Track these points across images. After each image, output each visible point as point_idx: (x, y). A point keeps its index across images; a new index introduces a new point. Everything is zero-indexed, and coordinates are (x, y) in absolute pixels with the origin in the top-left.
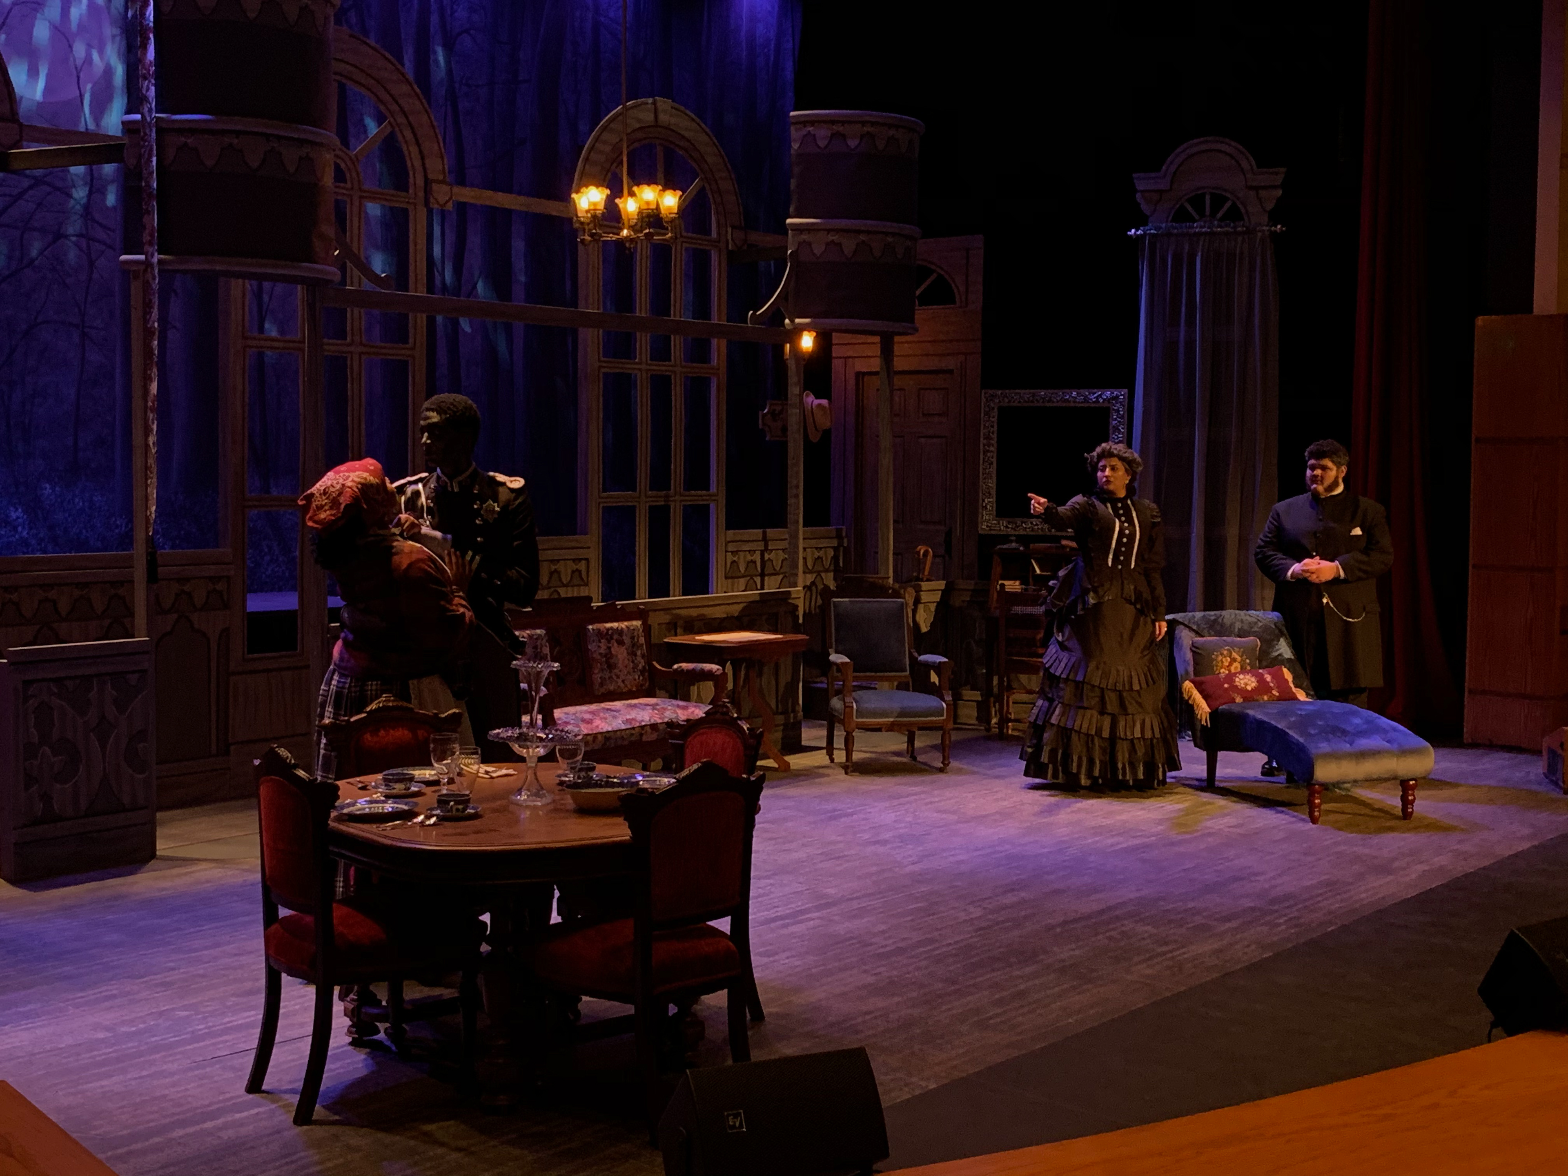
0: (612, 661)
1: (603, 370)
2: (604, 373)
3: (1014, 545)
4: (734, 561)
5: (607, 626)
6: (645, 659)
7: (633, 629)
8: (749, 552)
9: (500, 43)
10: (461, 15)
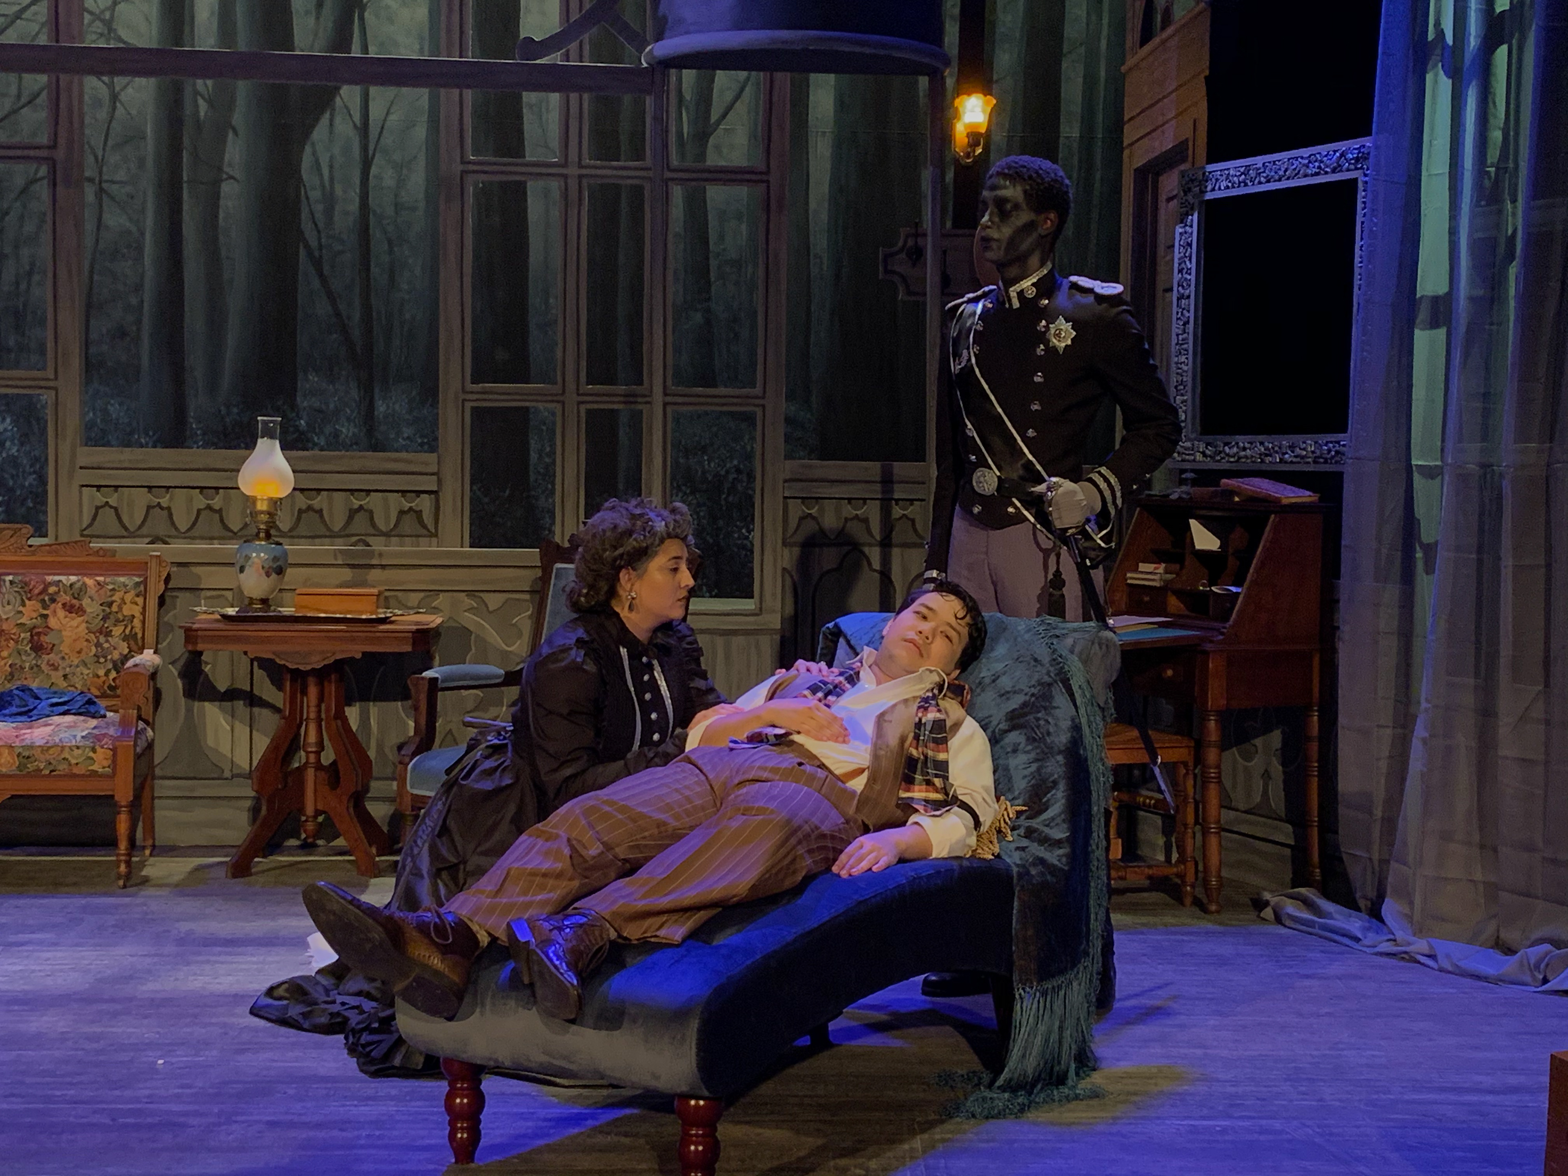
1: (472, 178)
2: (476, 183)
5: (49, 578)
6: (132, 643)
7: (113, 590)
8: (850, 500)
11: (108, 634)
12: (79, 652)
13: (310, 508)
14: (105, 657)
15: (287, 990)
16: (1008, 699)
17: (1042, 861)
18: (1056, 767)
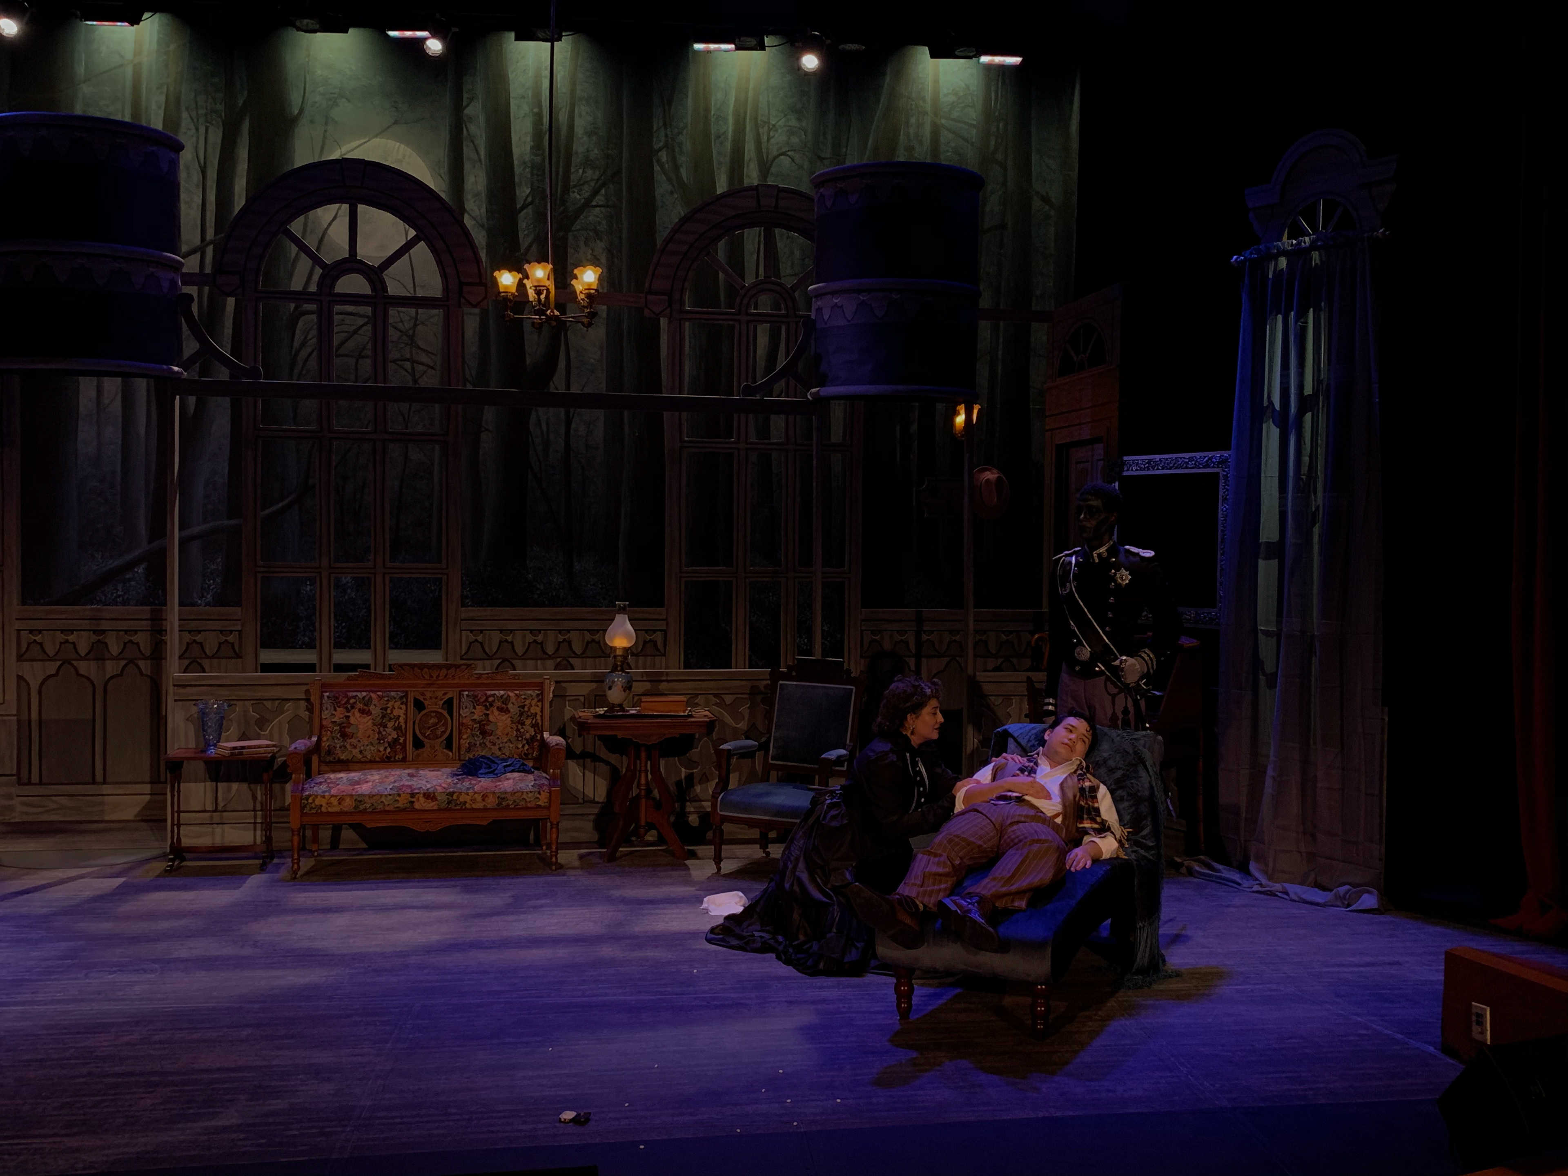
0: (488, 728)
1: (686, 451)
2: (688, 454)
5: (489, 693)
6: (536, 728)
7: (525, 698)
8: (898, 631)
9: (821, 159)
10: (779, 138)
11: (523, 724)
12: (507, 735)
13: (593, 641)
14: (522, 737)
15: (721, 930)
16: (1114, 773)
17: (1145, 857)
18: (1144, 808)
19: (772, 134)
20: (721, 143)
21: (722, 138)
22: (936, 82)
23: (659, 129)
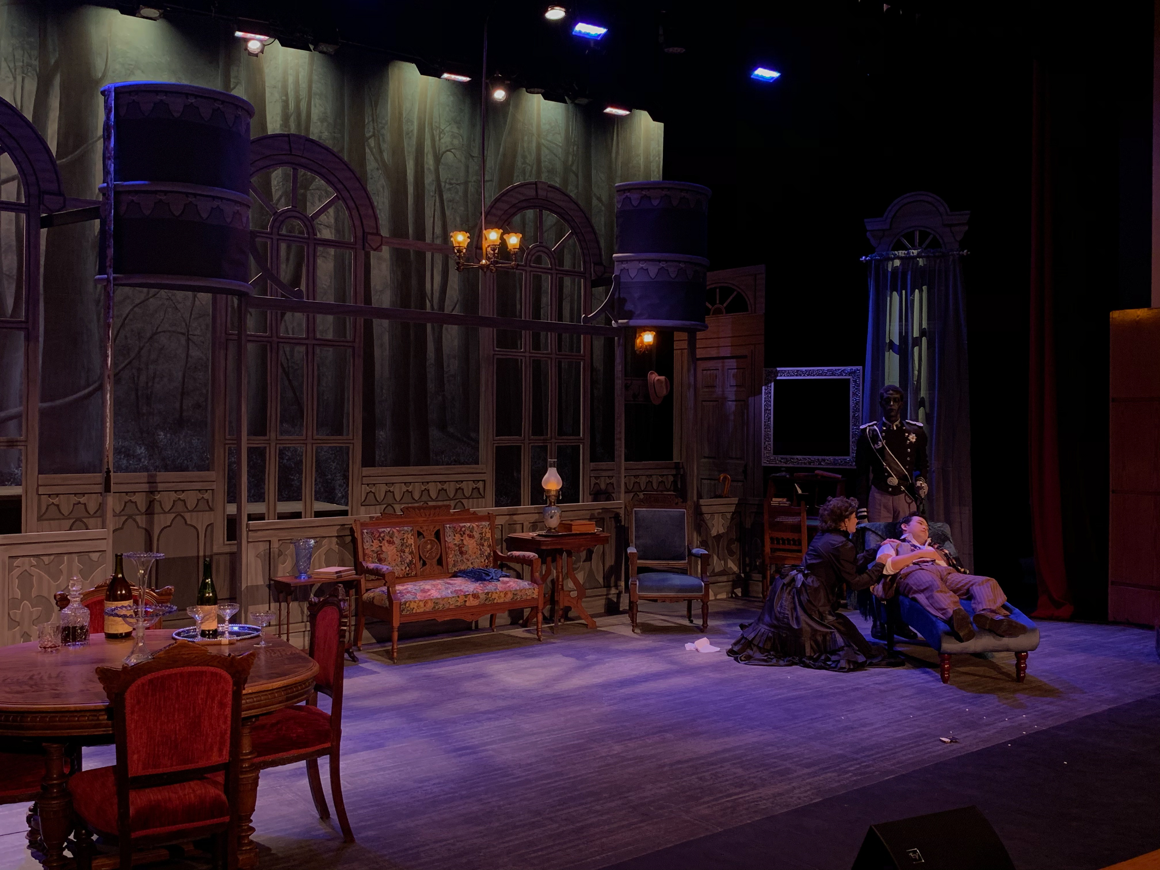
0: (463, 549)
1: (496, 357)
2: (497, 359)
3: (784, 474)
4: (597, 483)
5: (462, 525)
6: (490, 548)
7: (482, 528)
9: (472, 157)
10: (446, 140)
19: (442, 136)
20: (410, 138)
21: (410, 134)
22: (539, 114)
23: (368, 123)
